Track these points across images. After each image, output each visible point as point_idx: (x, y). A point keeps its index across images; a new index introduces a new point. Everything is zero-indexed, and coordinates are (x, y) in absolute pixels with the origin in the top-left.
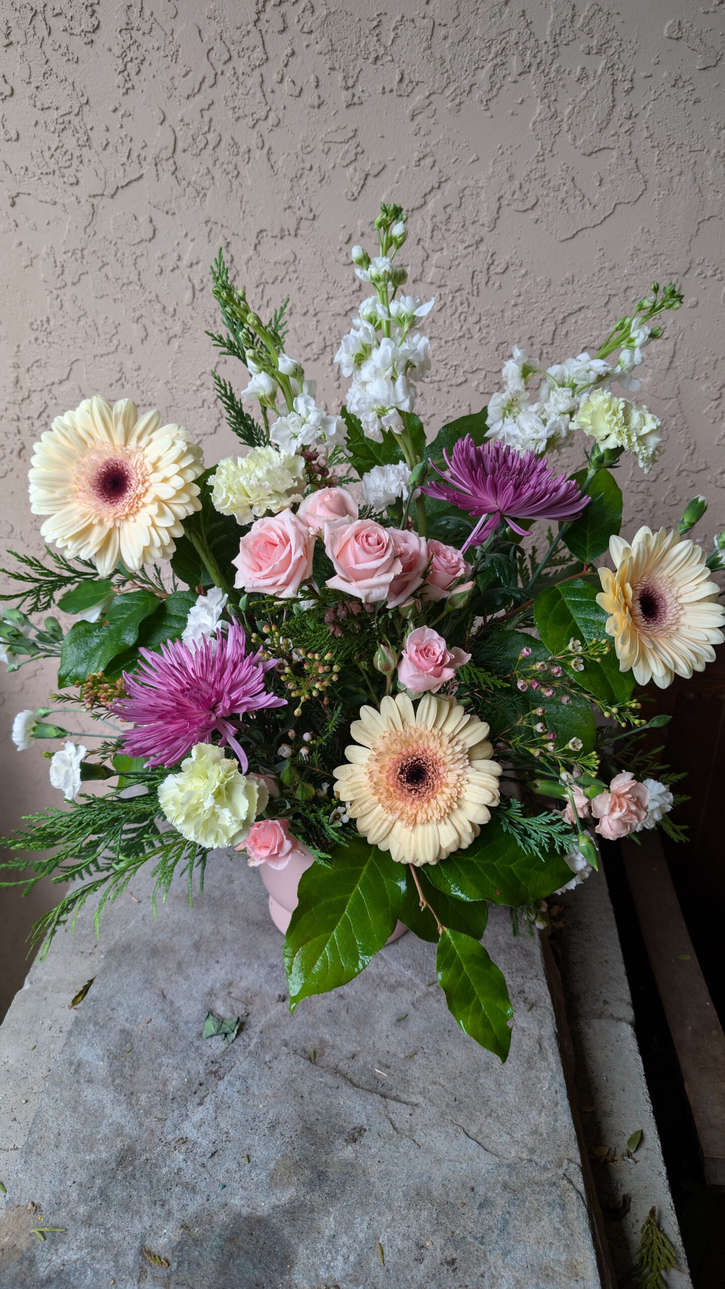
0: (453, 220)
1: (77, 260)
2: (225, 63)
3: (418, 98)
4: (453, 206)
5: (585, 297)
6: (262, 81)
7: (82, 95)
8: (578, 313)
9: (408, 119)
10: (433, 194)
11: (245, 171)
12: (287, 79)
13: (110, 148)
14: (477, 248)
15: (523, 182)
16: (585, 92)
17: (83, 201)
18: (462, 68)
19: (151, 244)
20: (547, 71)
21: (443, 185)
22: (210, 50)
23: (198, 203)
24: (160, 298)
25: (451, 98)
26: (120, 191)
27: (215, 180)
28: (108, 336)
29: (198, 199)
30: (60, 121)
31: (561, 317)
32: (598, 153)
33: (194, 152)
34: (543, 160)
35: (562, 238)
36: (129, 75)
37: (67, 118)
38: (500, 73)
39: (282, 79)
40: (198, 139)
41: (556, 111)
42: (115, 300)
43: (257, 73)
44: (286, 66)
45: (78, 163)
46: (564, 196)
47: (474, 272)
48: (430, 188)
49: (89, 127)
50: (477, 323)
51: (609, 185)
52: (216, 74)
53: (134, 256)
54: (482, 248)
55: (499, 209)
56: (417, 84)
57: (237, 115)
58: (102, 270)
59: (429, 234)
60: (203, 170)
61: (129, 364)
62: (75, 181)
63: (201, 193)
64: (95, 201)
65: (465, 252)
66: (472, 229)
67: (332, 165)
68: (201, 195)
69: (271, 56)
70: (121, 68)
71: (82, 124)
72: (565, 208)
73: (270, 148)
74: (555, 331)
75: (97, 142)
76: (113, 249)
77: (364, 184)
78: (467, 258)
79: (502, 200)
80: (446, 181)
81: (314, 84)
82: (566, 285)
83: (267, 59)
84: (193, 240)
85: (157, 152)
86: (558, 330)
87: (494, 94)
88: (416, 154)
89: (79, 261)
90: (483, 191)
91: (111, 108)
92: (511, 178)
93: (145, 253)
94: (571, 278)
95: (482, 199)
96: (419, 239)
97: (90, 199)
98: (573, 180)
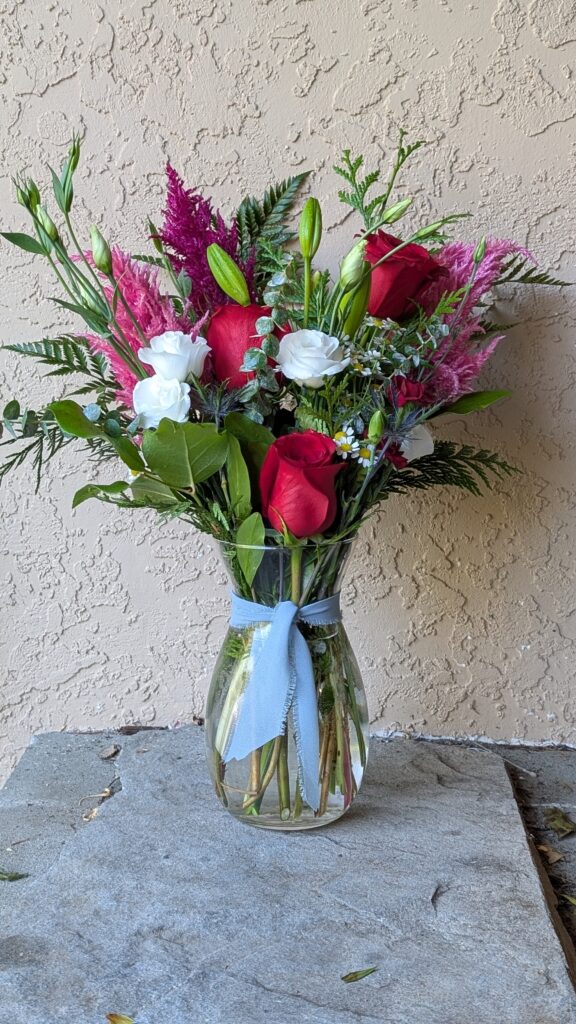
0: (412, 115)
4: (412, 102)
5: (560, 196)
8: (551, 215)
9: (363, 16)
10: (389, 89)
11: (187, 69)
13: (43, 46)
15: (486, 76)
17: (10, 100)
21: (400, 80)
23: (134, 102)
26: (51, 89)
27: (155, 77)
29: (135, 97)
31: (535, 218)
32: (566, 46)
33: (133, 49)
34: (508, 53)
35: (532, 133)
40: (139, 36)
41: (518, 4)
45: (8, 62)
46: (531, 90)
47: (436, 170)
48: (386, 83)
49: (22, 26)
53: (61, 158)
54: (445, 144)
55: (461, 104)
57: (181, 12)
59: (385, 131)
60: (142, 68)
63: (138, 91)
64: (22, 100)
65: (426, 150)
66: (432, 125)
67: (281, 61)
68: (138, 93)
71: (16, 23)
72: (533, 102)
73: (215, 45)
76: (38, 150)
77: (315, 79)
78: (428, 156)
79: (463, 95)
80: (403, 75)
82: (538, 183)
84: (126, 141)
85: (94, 49)
86: (532, 234)
88: (370, 49)
90: (444, 85)
91: (48, 7)
92: (473, 72)
94: (544, 176)
95: (443, 94)
96: (375, 137)
97: (17, 98)
98: (540, 73)
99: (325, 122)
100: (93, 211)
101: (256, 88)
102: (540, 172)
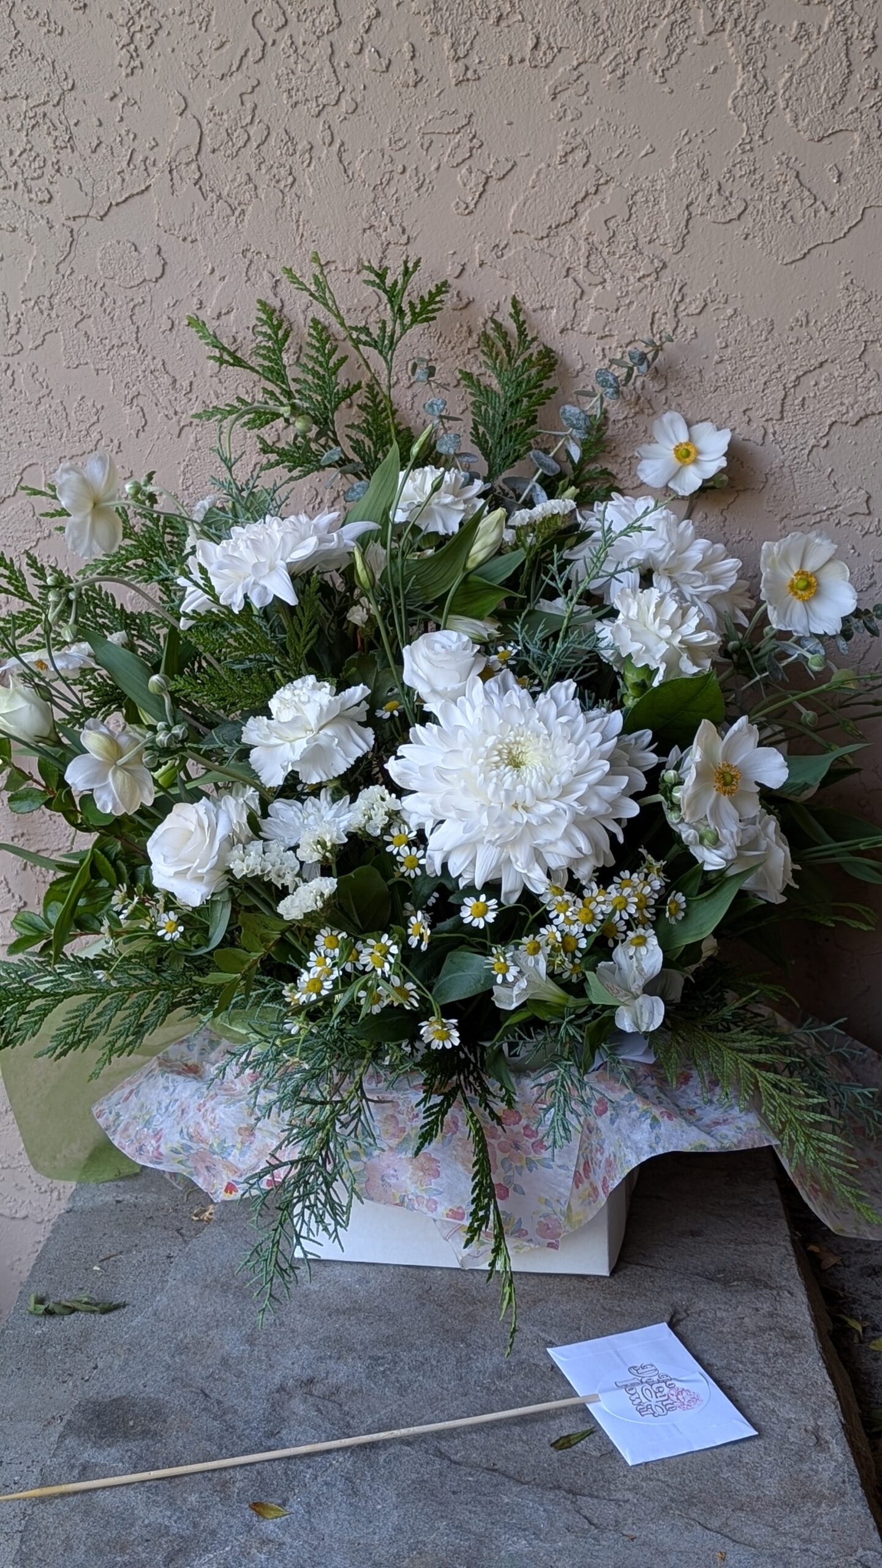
0: (619, 238)
1: (42, 312)
2: (278, 30)
3: (561, 70)
4: (619, 219)
5: (827, 346)
6: (333, 53)
7: (66, 78)
8: (817, 371)
9: (548, 98)
10: (587, 203)
11: (304, 178)
12: (369, 50)
13: (103, 149)
14: (657, 279)
15: (723, 181)
16: (806, 55)
17: (57, 226)
18: (625, 26)
19: (158, 285)
20: (748, 29)
21: (602, 189)
22: (256, 14)
23: (233, 224)
24: (169, 367)
25: (610, 69)
26: (114, 209)
27: (260, 191)
28: (83, 427)
29: (233, 218)
30: (31, 114)
31: (793, 378)
32: (833, 138)
33: (229, 152)
34: (752, 149)
35: (787, 260)
36: (136, 50)
37: (40, 110)
38: (680, 33)
39: (361, 50)
40: (236, 135)
41: (765, 81)
42: (97, 370)
43: (324, 43)
44: (367, 32)
45: (53, 172)
46: (785, 200)
47: (654, 314)
48: (583, 194)
49: (72, 122)
50: (660, 391)
51: (853, 182)
52: (265, 44)
53: (131, 304)
54: (666, 276)
55: (688, 221)
56: (559, 51)
57: (294, 99)
58: (80, 325)
59: (583, 260)
60: (241, 178)
62: (46, 197)
63: (237, 210)
64: (75, 225)
65: (640, 285)
66: (647, 250)
67: (436, 165)
68: (237, 213)
69: (346, 18)
70: (126, 39)
71: (63, 117)
72: (788, 216)
73: (342, 144)
74: (786, 396)
75: (83, 143)
76: (99, 295)
77: (484, 190)
78: (644, 293)
79: (691, 208)
80: (607, 182)
81: (408, 56)
82: (796, 329)
83: (340, 23)
84: (222, 279)
85: (173, 154)
86: (790, 398)
87: (673, 61)
88: (560, 147)
89: (45, 314)
90: (664, 195)
91: (107, 95)
92: (704, 177)
93: (148, 299)
94: (804, 320)
95: (663, 208)
96: (569, 269)
97: (68, 223)
98: (797, 176)
99: (499, 250)
100: (178, 378)
101: (403, 203)
102: (799, 313)
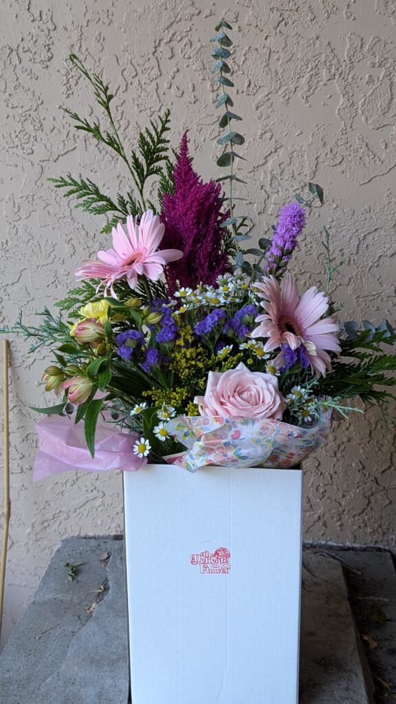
0: (286, 172)
1: (29, 202)
2: (133, 78)
3: (260, 97)
4: (286, 163)
5: (379, 222)
6: (158, 88)
7: (39, 99)
8: (373, 233)
9: (254, 109)
10: (271, 156)
12: (174, 87)
13: (55, 131)
14: (303, 191)
15: (333, 147)
16: (372, 90)
17: (35, 165)
18: (290, 77)
20: (345, 78)
21: (278, 150)
22: (123, 71)
23: (113, 164)
24: (84, 227)
25: (283, 96)
26: (60, 158)
28: (47, 253)
30: (24, 115)
31: (363, 235)
32: (383, 128)
34: (346, 133)
35: (361, 183)
36: (70, 86)
37: (28, 113)
38: (315, 80)
39: (170, 86)
41: (353, 102)
42: (54, 229)
43: (154, 83)
44: (173, 78)
45: (33, 140)
46: (361, 156)
48: (269, 152)
49: (42, 118)
50: (303, 240)
51: (392, 147)
52: (127, 84)
53: (68, 200)
55: (317, 165)
56: (260, 87)
57: (140, 109)
58: (46, 208)
59: (269, 182)
61: (61, 272)
62: (31, 151)
64: (44, 164)
65: (294, 194)
66: (298, 178)
67: (203, 139)
68: (115, 159)
69: (163, 72)
70: (65, 82)
71: (38, 116)
72: (362, 163)
74: (359, 245)
75: (47, 128)
76: (54, 196)
79: (318, 159)
80: (280, 147)
81: (191, 89)
82: (365, 214)
83: (161, 74)
84: (108, 188)
86: (361, 245)
87: (311, 92)
88: (259, 131)
89: (31, 203)
90: (306, 153)
91: (57, 107)
92: (324, 145)
94: (369, 210)
95: (305, 159)
96: (262, 186)
97: (40, 163)
100: (89, 231)
102: (366, 207)
